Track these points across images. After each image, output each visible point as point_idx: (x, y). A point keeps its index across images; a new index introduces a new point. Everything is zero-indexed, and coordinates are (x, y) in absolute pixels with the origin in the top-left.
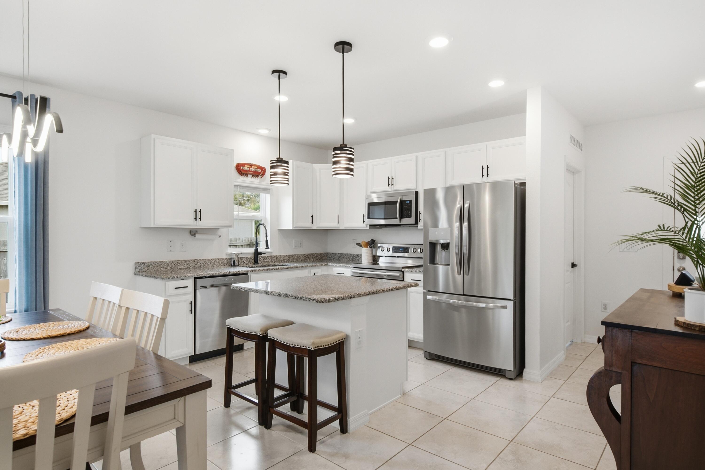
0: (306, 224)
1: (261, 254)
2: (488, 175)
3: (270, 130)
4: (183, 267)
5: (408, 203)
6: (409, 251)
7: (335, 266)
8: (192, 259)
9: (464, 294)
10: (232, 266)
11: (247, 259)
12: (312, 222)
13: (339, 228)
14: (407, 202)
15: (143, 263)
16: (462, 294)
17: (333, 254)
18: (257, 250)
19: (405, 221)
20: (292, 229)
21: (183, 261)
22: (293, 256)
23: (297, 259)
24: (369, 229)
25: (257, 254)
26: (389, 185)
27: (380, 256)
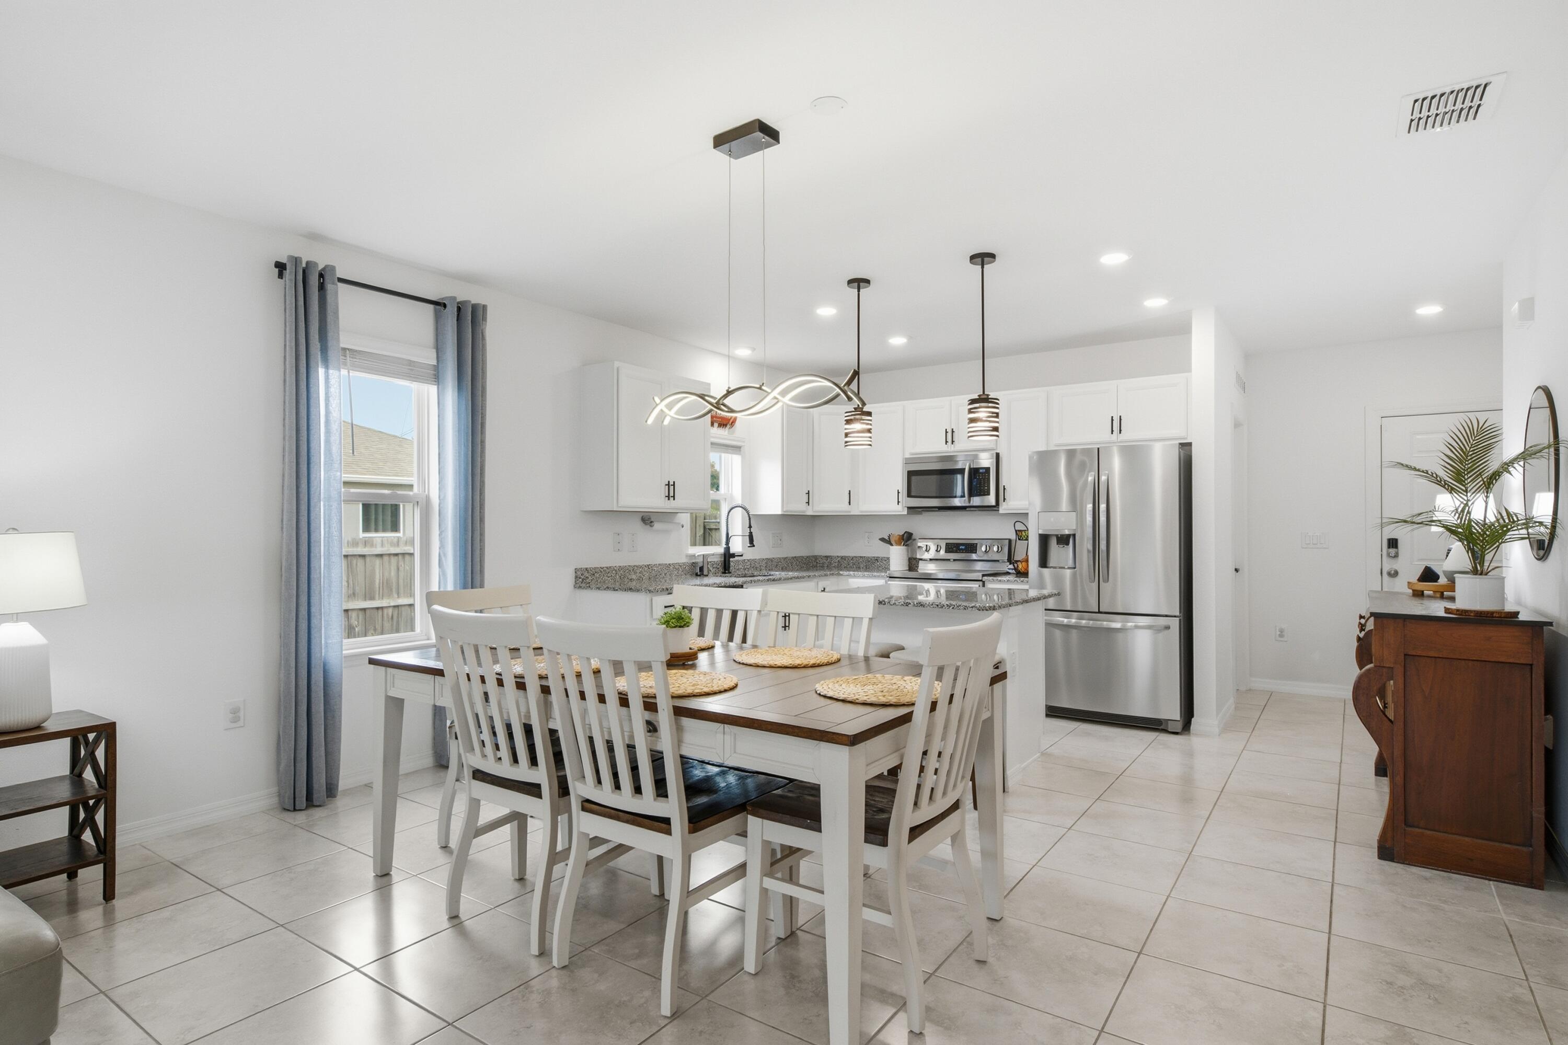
0: (799, 507)
1: (733, 556)
2: (1120, 430)
3: (754, 349)
4: (634, 577)
5: (982, 473)
6: (976, 550)
7: (855, 576)
8: (645, 564)
9: (1101, 610)
10: (697, 575)
11: (713, 564)
12: (808, 503)
13: (850, 512)
14: (981, 471)
15: (586, 569)
16: (1097, 611)
17: (827, 557)
18: (727, 549)
19: (976, 501)
20: (782, 515)
21: (635, 566)
22: (771, 560)
23: (777, 565)
24: (908, 513)
25: (728, 555)
26: (946, 442)
27: (921, 559)
